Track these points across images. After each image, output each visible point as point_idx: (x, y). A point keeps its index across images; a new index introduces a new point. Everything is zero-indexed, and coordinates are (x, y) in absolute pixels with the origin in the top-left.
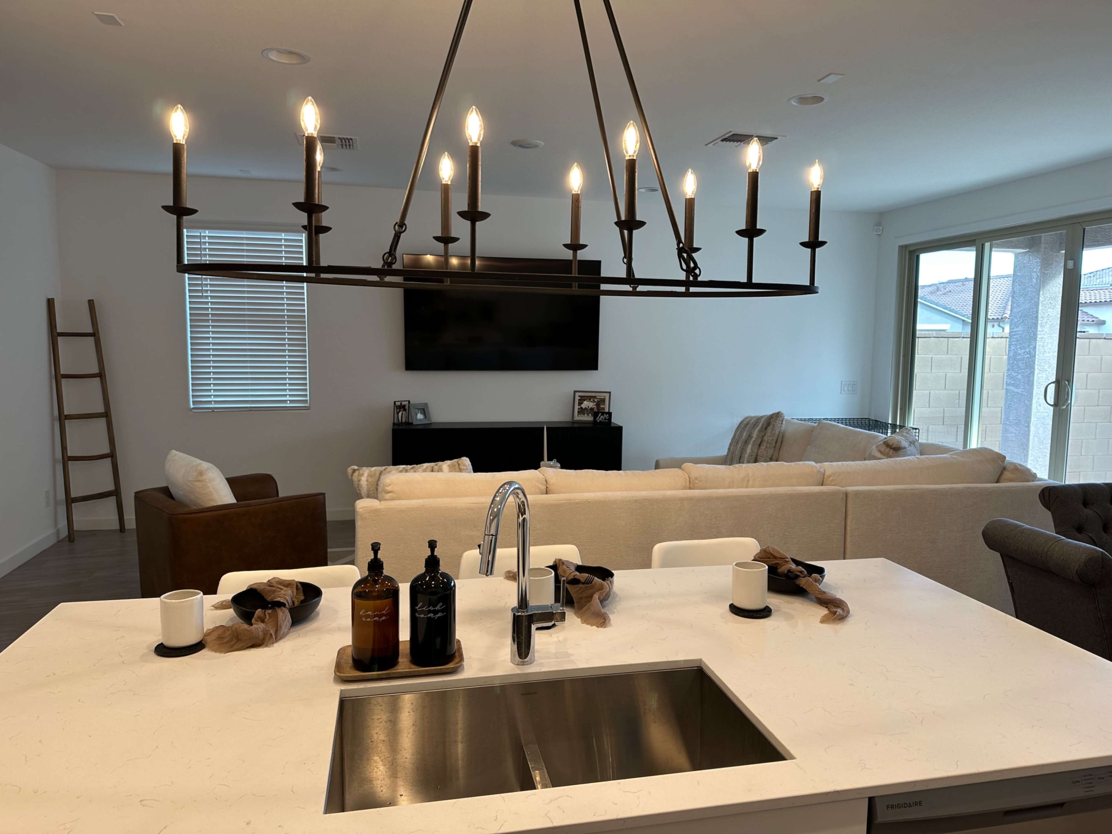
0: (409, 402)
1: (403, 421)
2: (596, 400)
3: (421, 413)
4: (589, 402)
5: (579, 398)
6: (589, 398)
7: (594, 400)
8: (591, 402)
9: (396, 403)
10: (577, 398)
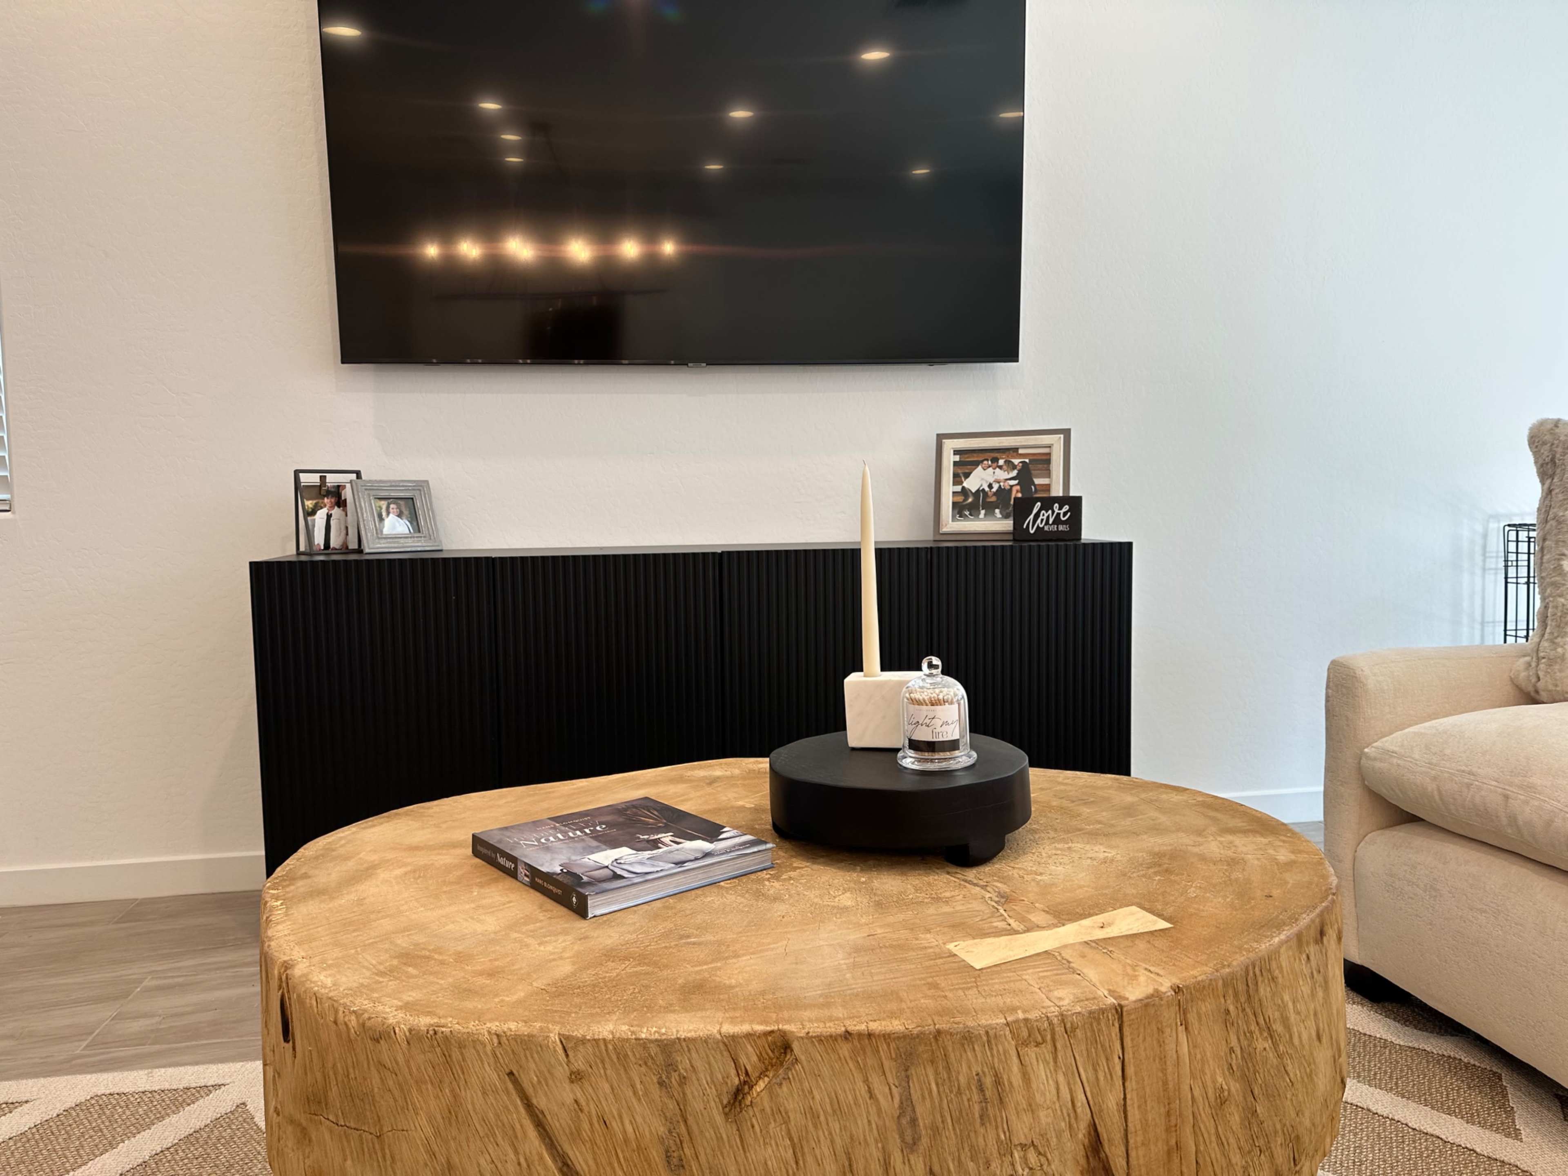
0: (358, 474)
1: (334, 542)
2: (1016, 461)
3: (400, 515)
4: (990, 470)
5: (957, 458)
6: (992, 456)
7: (1008, 462)
8: (1000, 467)
9: (302, 476)
10: (949, 459)
